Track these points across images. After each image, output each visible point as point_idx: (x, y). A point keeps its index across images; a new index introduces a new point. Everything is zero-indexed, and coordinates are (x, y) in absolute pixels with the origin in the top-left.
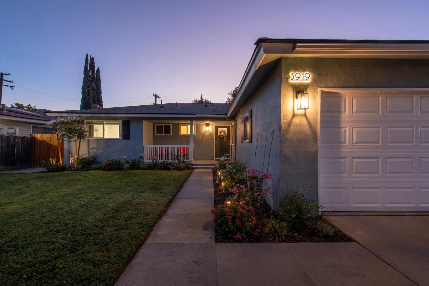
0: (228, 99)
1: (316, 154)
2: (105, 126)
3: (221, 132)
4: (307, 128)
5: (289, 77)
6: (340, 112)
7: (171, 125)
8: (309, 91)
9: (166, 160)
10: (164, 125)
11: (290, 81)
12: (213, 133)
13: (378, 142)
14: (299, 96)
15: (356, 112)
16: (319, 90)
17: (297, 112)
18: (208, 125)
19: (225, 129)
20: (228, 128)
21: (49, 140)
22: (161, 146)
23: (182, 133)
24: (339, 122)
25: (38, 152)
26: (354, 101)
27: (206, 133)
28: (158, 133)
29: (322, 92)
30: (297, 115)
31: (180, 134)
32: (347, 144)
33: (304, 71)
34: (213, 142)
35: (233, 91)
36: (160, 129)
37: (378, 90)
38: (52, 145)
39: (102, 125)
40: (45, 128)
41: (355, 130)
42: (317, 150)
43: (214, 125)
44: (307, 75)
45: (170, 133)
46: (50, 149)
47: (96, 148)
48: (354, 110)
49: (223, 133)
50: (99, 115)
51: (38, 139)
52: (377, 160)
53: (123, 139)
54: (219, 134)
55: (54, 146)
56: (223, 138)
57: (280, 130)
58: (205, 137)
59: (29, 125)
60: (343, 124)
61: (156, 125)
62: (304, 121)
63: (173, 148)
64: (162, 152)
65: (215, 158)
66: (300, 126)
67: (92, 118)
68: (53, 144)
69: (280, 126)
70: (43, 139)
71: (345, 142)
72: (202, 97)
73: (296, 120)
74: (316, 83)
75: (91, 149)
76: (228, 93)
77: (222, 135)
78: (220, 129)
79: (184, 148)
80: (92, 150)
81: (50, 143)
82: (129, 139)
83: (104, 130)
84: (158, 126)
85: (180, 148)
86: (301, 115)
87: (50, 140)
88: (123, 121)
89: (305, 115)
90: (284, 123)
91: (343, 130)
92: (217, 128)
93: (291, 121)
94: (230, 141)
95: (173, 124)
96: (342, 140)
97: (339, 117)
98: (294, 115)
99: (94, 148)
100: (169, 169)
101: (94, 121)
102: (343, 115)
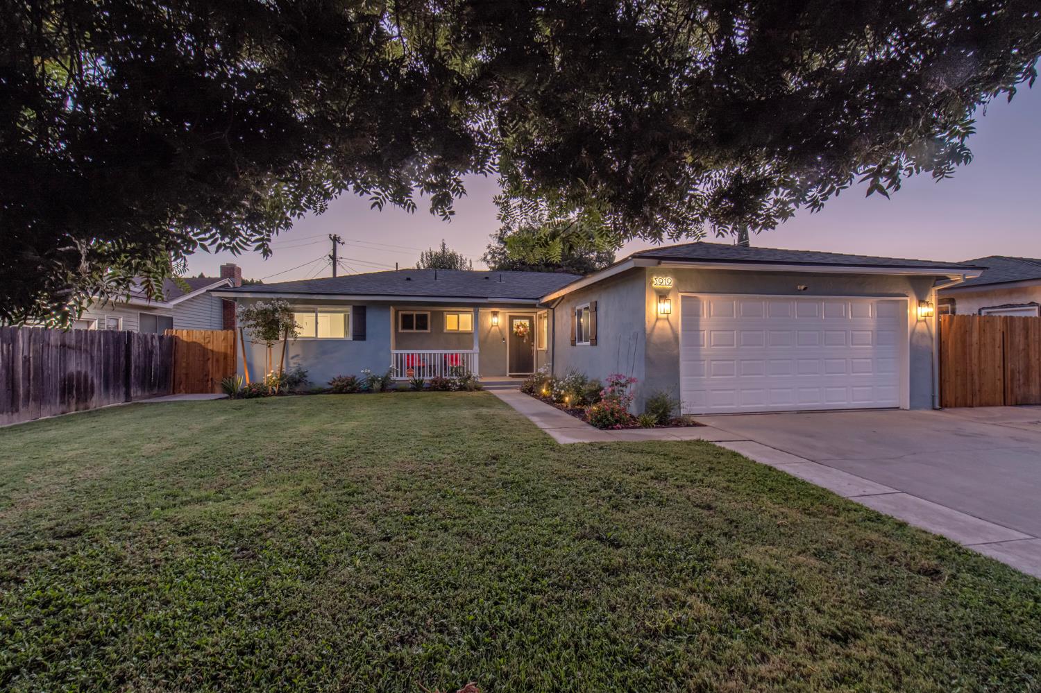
0: (489, 247)
1: (678, 357)
2: (319, 315)
3: (518, 327)
4: (669, 331)
5: (653, 282)
6: (698, 316)
7: (429, 313)
8: (671, 297)
9: (419, 376)
10: (415, 313)
11: (653, 285)
12: (505, 328)
13: (733, 345)
14: (662, 301)
15: (714, 316)
16: (680, 295)
17: (660, 316)
18: (495, 314)
19: (527, 322)
20: (531, 319)
21: (207, 341)
22: (410, 352)
23: (448, 328)
24: (698, 325)
25: (184, 365)
26: (712, 305)
27: (493, 328)
28: (404, 328)
29: (682, 296)
30: (661, 319)
31: (445, 331)
32: (705, 347)
33: (666, 276)
34: (506, 343)
35: (501, 230)
36: (407, 322)
37: (732, 296)
38: (212, 351)
39: (314, 314)
40: (156, 316)
41: (712, 333)
42: (679, 354)
43: (507, 315)
44: (669, 281)
45: (426, 329)
46: (209, 359)
47: (301, 356)
48: (712, 314)
49: (522, 329)
50: (315, 297)
51: (182, 341)
52: (732, 362)
53: (355, 339)
54: (515, 329)
55: (218, 353)
56: (523, 337)
57: (645, 333)
58: (490, 335)
59: (135, 311)
60: (701, 328)
61: (400, 313)
62: (666, 324)
63: (433, 354)
64: (413, 363)
65: (508, 374)
66: (663, 329)
67: (294, 302)
68: (216, 349)
69: (644, 329)
70: (194, 340)
71: (703, 345)
72: (444, 248)
73: (659, 324)
74: (677, 288)
75: (293, 358)
76: (490, 235)
77: (520, 332)
78: (517, 322)
79: (452, 355)
80: (295, 360)
81: (210, 347)
82: (365, 339)
83: (317, 323)
84: (404, 316)
85: (445, 355)
86: (664, 319)
87: (209, 342)
88: (354, 307)
89: (668, 319)
90: (648, 325)
91: (702, 333)
92: (512, 318)
93: (655, 325)
94: (533, 341)
95: (433, 313)
96: (702, 343)
97: (698, 321)
98: (657, 319)
99: (297, 356)
100: (448, 389)
101: (297, 306)
102: (701, 318)
